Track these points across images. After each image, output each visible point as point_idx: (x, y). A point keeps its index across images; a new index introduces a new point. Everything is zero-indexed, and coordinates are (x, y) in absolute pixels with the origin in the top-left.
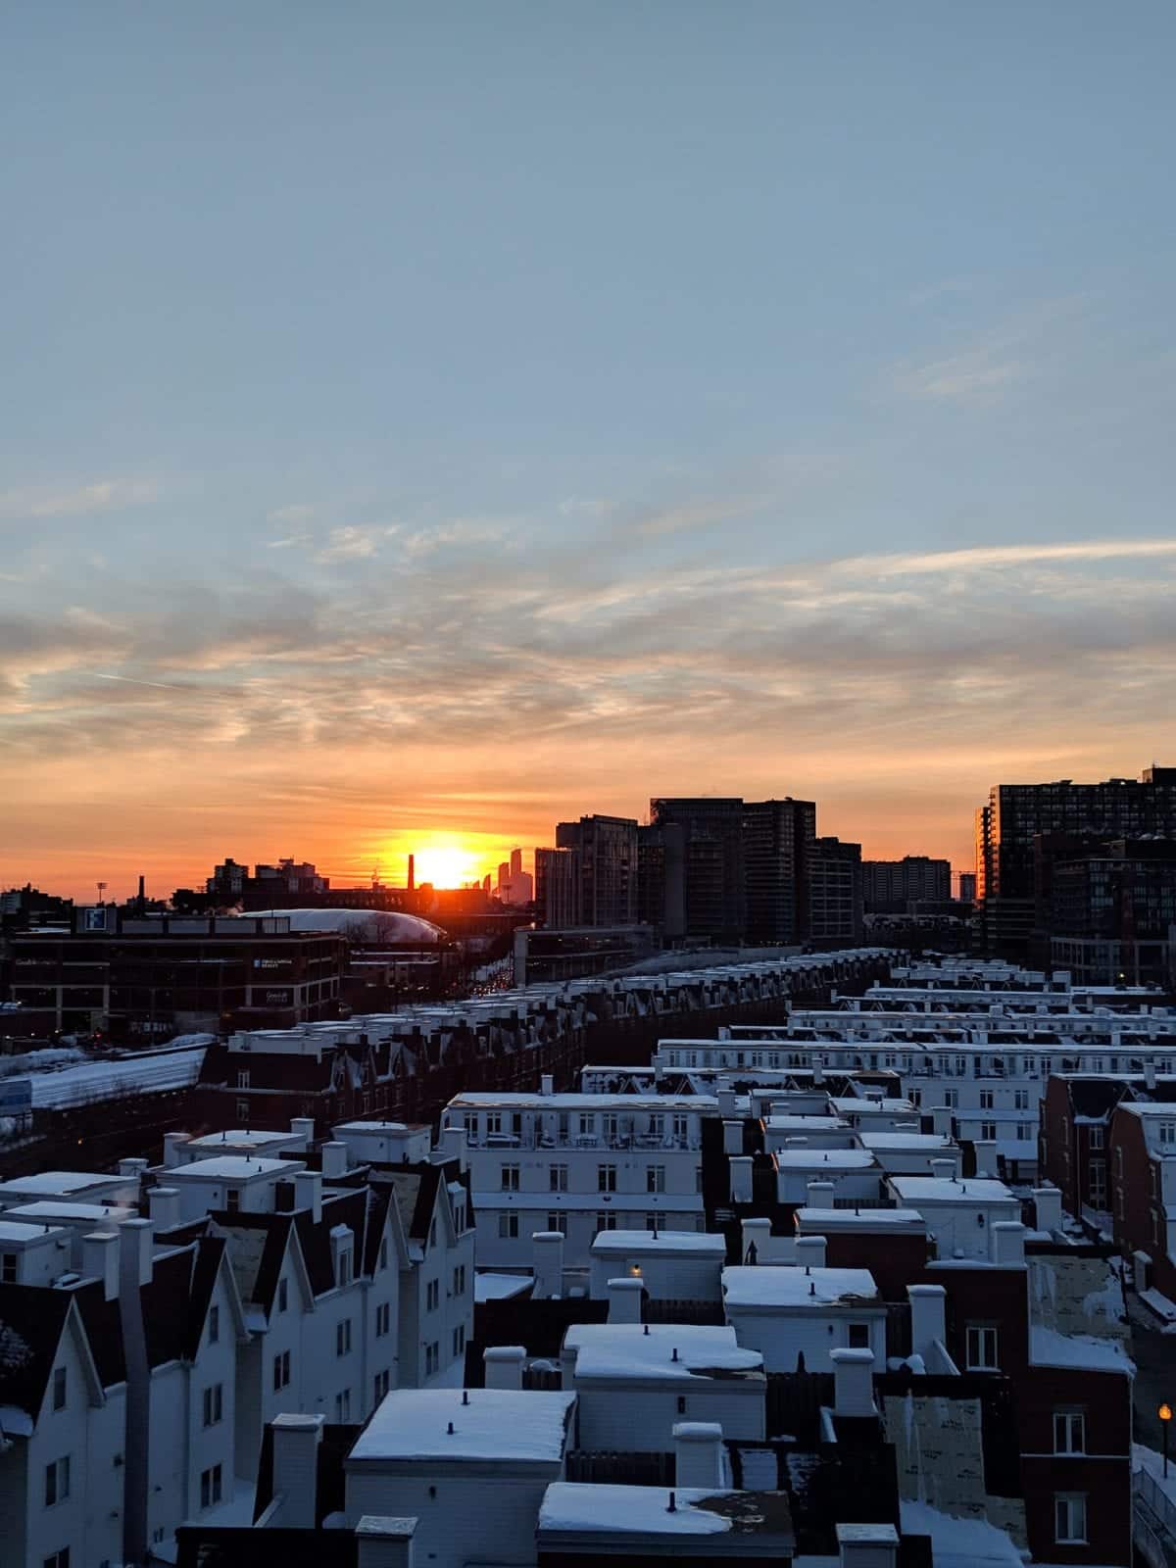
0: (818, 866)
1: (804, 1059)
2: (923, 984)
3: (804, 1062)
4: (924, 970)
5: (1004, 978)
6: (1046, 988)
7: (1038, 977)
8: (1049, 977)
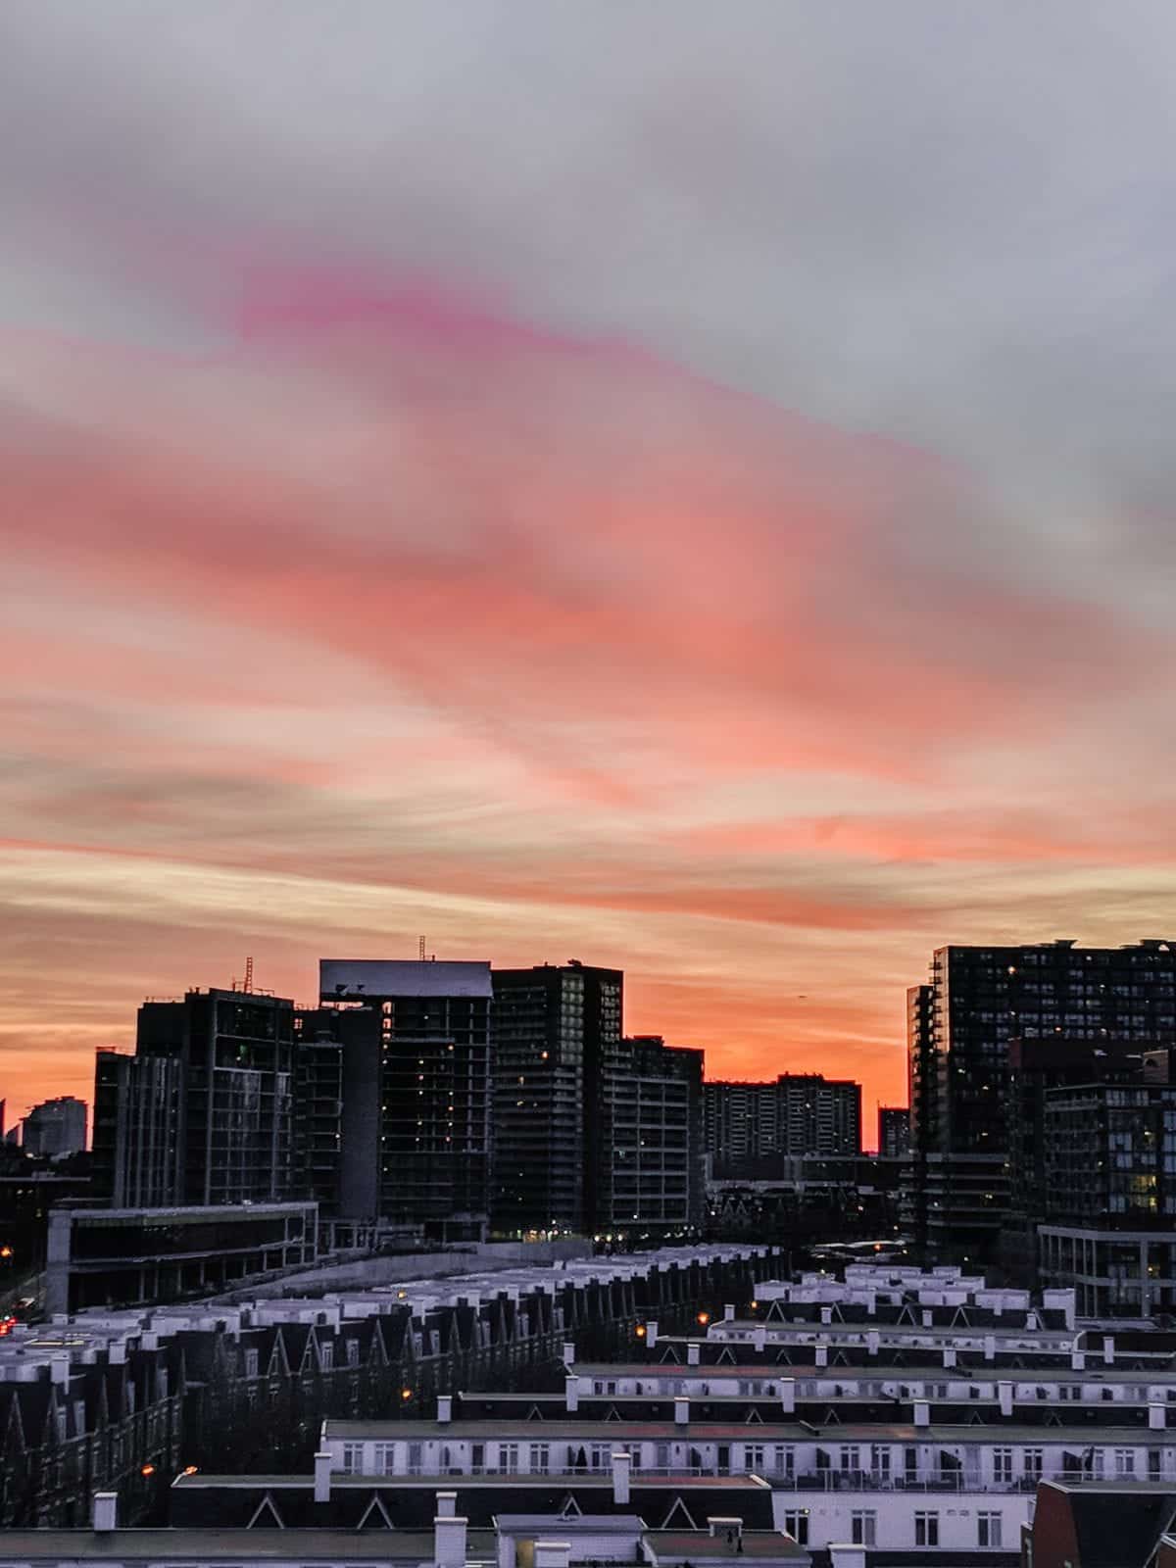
0: (625, 1090)
1: (596, 1455)
2: (812, 1312)
3: (596, 1463)
4: (813, 1288)
5: (957, 1299)
6: (1032, 1322)
7: (1018, 1300)
8: (1037, 1301)
